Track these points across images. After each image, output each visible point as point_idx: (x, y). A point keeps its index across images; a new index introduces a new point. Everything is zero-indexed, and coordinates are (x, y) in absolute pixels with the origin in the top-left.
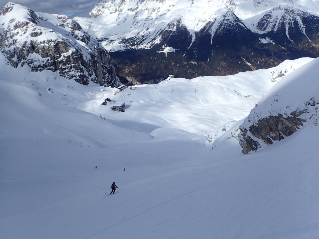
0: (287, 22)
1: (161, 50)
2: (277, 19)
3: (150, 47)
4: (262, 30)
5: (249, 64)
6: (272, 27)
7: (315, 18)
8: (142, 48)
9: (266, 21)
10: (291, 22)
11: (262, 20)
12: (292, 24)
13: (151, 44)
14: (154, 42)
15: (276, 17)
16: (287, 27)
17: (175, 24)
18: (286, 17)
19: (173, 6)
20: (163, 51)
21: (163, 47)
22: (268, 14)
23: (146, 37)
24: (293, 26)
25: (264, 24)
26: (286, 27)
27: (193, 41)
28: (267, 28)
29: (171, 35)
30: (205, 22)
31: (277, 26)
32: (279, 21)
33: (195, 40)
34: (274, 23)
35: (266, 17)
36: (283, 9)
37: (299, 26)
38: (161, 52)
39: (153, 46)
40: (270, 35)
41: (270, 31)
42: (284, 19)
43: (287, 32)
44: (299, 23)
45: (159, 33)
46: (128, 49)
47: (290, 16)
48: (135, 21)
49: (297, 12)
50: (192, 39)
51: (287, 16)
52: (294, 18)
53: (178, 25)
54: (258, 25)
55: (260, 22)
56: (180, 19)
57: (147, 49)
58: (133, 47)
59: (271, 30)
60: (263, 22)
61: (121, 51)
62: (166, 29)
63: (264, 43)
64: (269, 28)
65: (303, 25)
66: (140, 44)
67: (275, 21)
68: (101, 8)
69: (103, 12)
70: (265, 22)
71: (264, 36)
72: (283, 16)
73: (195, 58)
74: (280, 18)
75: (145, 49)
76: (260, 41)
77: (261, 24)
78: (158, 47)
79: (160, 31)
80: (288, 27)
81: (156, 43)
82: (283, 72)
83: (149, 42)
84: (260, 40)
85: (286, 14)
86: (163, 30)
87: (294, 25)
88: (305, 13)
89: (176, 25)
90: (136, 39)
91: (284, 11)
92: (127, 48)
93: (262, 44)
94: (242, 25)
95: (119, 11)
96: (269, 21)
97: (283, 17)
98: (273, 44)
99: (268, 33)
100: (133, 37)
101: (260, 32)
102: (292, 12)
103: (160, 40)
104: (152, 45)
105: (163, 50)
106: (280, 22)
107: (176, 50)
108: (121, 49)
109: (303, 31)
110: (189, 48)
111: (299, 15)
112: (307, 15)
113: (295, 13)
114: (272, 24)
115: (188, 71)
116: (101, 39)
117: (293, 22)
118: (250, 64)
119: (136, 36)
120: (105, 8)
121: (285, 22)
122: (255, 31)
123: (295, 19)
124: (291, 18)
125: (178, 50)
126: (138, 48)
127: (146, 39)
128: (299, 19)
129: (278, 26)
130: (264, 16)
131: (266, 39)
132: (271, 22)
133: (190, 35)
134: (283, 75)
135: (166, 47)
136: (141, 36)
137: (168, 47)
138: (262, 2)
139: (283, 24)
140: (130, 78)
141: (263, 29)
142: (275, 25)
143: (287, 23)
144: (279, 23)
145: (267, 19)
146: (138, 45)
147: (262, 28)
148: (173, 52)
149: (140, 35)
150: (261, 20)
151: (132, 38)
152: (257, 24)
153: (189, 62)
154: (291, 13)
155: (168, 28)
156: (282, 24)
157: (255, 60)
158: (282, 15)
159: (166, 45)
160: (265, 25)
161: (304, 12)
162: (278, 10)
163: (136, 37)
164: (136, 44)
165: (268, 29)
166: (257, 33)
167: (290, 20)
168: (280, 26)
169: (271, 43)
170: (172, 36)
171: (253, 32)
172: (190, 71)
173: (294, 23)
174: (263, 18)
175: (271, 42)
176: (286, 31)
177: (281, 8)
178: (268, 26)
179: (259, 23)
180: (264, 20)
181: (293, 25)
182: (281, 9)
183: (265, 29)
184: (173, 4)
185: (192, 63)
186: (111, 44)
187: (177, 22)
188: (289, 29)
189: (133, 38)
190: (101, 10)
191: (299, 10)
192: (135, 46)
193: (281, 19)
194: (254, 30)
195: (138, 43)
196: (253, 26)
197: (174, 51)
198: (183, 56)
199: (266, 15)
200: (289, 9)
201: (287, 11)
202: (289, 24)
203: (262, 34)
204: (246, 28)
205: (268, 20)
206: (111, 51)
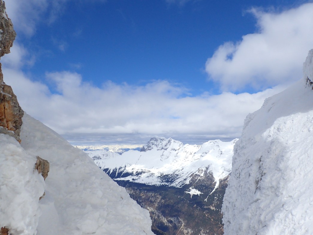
1: (188, 191)
3: (181, 186)
8: (174, 186)
13: (182, 183)
14: (184, 182)
17: (204, 170)
19: (206, 153)
20: (190, 193)
21: (191, 188)
23: (180, 176)
27: (216, 187)
29: (199, 179)
30: (229, 172)
33: (218, 187)
38: (188, 192)
39: (183, 185)
45: (190, 175)
46: (163, 184)
48: (175, 160)
50: (215, 185)
53: (206, 172)
56: (209, 166)
57: (178, 188)
58: (167, 184)
61: (156, 185)
62: (196, 173)
66: (173, 182)
68: (151, 145)
69: (152, 148)
73: (214, 204)
75: (176, 187)
78: (186, 187)
79: (192, 173)
81: (186, 183)
83: (181, 182)
86: (194, 173)
89: (204, 171)
90: (171, 177)
92: (162, 184)
95: (164, 149)
100: (170, 174)
103: (190, 182)
104: (182, 185)
105: (190, 191)
107: (201, 193)
108: (157, 184)
110: (211, 193)
115: (206, 215)
116: (144, 171)
119: (172, 174)
120: (154, 145)
125: (202, 193)
126: (171, 186)
127: (179, 178)
133: (215, 181)
135: (193, 188)
136: (176, 175)
137: (194, 189)
140: (158, 212)
146: (172, 182)
148: (198, 195)
149: (176, 174)
151: (169, 175)
153: (209, 207)
155: (198, 172)
159: (193, 187)
163: (172, 175)
164: (170, 181)
170: (199, 180)
172: (208, 215)
184: (206, 152)
185: (212, 208)
186: (151, 177)
187: (206, 168)
189: (170, 175)
190: (151, 146)
192: (169, 183)
195: (172, 180)
197: (199, 194)
198: (205, 200)
206: (148, 184)
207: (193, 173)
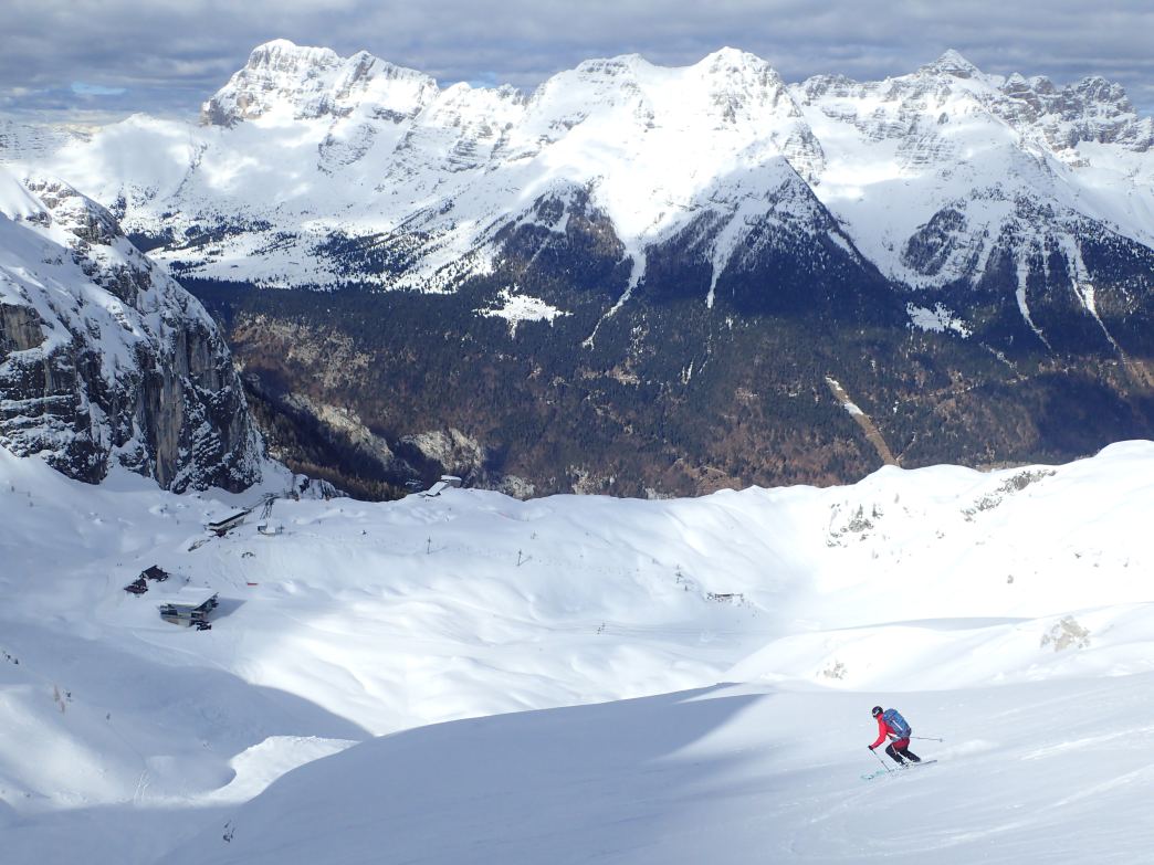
0: (1022, 250)
1: (494, 307)
2: (986, 234)
3: (449, 287)
4: (921, 273)
5: (853, 409)
6: (965, 265)
7: (1134, 251)
8: (414, 287)
9: (943, 237)
10: (1040, 256)
11: (925, 233)
12: (1042, 263)
13: (454, 274)
14: (467, 268)
15: (980, 228)
16: (1023, 272)
17: (567, 204)
18: (1021, 234)
19: (569, 126)
20: (501, 314)
21: (505, 293)
22: (950, 208)
23: (438, 241)
24: (1047, 273)
25: (931, 249)
26: (1019, 273)
27: (633, 283)
28: (945, 266)
29: (543, 246)
30: (692, 210)
31: (981, 265)
32: (992, 246)
33: (643, 282)
34: (973, 252)
35: (942, 222)
36: (1012, 197)
37: (1072, 273)
38: (493, 313)
39: (462, 283)
40: (954, 297)
41: (956, 282)
42: (1012, 238)
43: (1021, 295)
44: (1070, 261)
45: (493, 233)
46: (350, 283)
47: (1038, 232)
48: (399, 165)
49: (1063, 218)
50: (629, 275)
51: (1024, 227)
52: (1051, 240)
53: (577, 210)
54: (910, 251)
55: (918, 237)
56: (592, 186)
57: (435, 294)
58: (372, 279)
59: (957, 277)
60: (931, 240)
61: (317, 286)
62: (528, 220)
63: (925, 329)
64: (953, 268)
65: (1086, 273)
66: (405, 267)
67: (977, 243)
68: (259, 88)
69: (267, 109)
70: (939, 240)
71: (927, 298)
72: (1008, 226)
73: (632, 357)
74: (995, 232)
75: (426, 291)
76: (909, 318)
77: (921, 251)
78: (483, 290)
79: (501, 225)
80: (1026, 274)
81: (476, 272)
82: (867, 515)
83: (447, 266)
84: (909, 312)
85: (1019, 220)
86: (513, 223)
87: (1050, 268)
88: (1095, 227)
89: (569, 210)
90: (393, 246)
91: (1013, 207)
92: (347, 279)
93: (919, 330)
94: (842, 243)
95: (335, 113)
96: (955, 238)
97: (1007, 229)
98: (964, 336)
99: (947, 287)
100: (381, 235)
101: (916, 281)
102: (1047, 216)
103: (495, 262)
104: (457, 279)
105: (502, 308)
106: (995, 248)
107: (559, 313)
108: (316, 282)
109: (1084, 297)
110: (614, 309)
111: (1073, 230)
112: (1103, 234)
113: (1056, 219)
114: (963, 252)
115: (599, 412)
116: (236, 224)
117: (1046, 254)
118: (862, 413)
119: (396, 233)
120: (275, 91)
121: (1014, 250)
122: (895, 272)
123: (1057, 244)
124: (1041, 239)
125: (567, 314)
126: (396, 286)
127: (433, 249)
128: (1071, 247)
129: (988, 265)
130: (936, 215)
131: (933, 310)
132: (961, 246)
133: (625, 258)
134: (867, 524)
135: (515, 294)
136: (416, 234)
137: (523, 297)
138: (930, 160)
139: (1007, 260)
140: (343, 415)
141: (925, 269)
142: (973, 262)
143: (1025, 257)
144: (992, 254)
145: (946, 228)
146: (398, 269)
147: (923, 266)
148: (544, 321)
149: (413, 230)
150: (923, 232)
151: (376, 236)
152: (907, 245)
153: (607, 373)
154: (1042, 218)
155: (534, 215)
156: (1001, 260)
157: (880, 397)
158: (1004, 224)
159: (516, 289)
160: (938, 254)
161: (1092, 222)
162: (990, 201)
163: (392, 237)
164: (389, 267)
165: (949, 273)
166: (902, 284)
167: (1036, 246)
168: (995, 267)
169: (954, 331)
170: (546, 252)
171: (886, 275)
172: (606, 412)
173: (1049, 258)
174: (931, 224)
175: (957, 325)
176: (1016, 287)
177: (1005, 195)
178: (950, 259)
179: (913, 241)
180: (935, 231)
181: (1045, 266)
182: (1002, 198)
183: (933, 271)
184: (568, 119)
185: (622, 378)
186: (280, 251)
187: (575, 196)
188: (1030, 280)
189: (381, 238)
190: (260, 97)
191: (1072, 212)
192: (384, 276)
193: (1000, 239)
194: (892, 267)
195: (396, 261)
196: (891, 249)
197: (550, 317)
198: (585, 344)
199: (942, 215)
200: (1032, 200)
201: (1026, 208)
202: (1031, 261)
203: (921, 287)
204: (859, 255)
205: (951, 234)
206: (271, 284)
207: (509, 221)
